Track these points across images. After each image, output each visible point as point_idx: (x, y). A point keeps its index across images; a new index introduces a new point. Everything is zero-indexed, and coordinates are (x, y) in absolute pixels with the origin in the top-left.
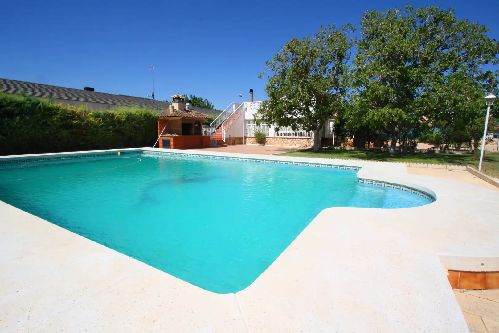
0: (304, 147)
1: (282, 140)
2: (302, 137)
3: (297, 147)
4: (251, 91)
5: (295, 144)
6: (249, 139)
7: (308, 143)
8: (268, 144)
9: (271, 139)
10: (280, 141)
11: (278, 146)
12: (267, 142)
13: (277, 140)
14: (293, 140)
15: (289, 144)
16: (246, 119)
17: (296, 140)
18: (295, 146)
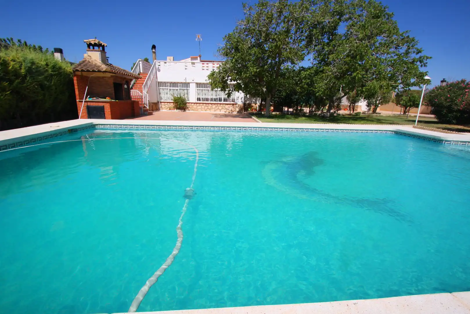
0: (229, 112)
1: (206, 106)
2: (226, 103)
3: (223, 112)
4: (154, 47)
5: (220, 110)
6: (165, 105)
7: (233, 108)
8: (189, 110)
9: (193, 104)
10: (203, 107)
11: (202, 112)
12: (188, 108)
13: (199, 106)
14: (218, 106)
15: (214, 110)
16: (159, 81)
17: (221, 105)
18: (220, 111)
